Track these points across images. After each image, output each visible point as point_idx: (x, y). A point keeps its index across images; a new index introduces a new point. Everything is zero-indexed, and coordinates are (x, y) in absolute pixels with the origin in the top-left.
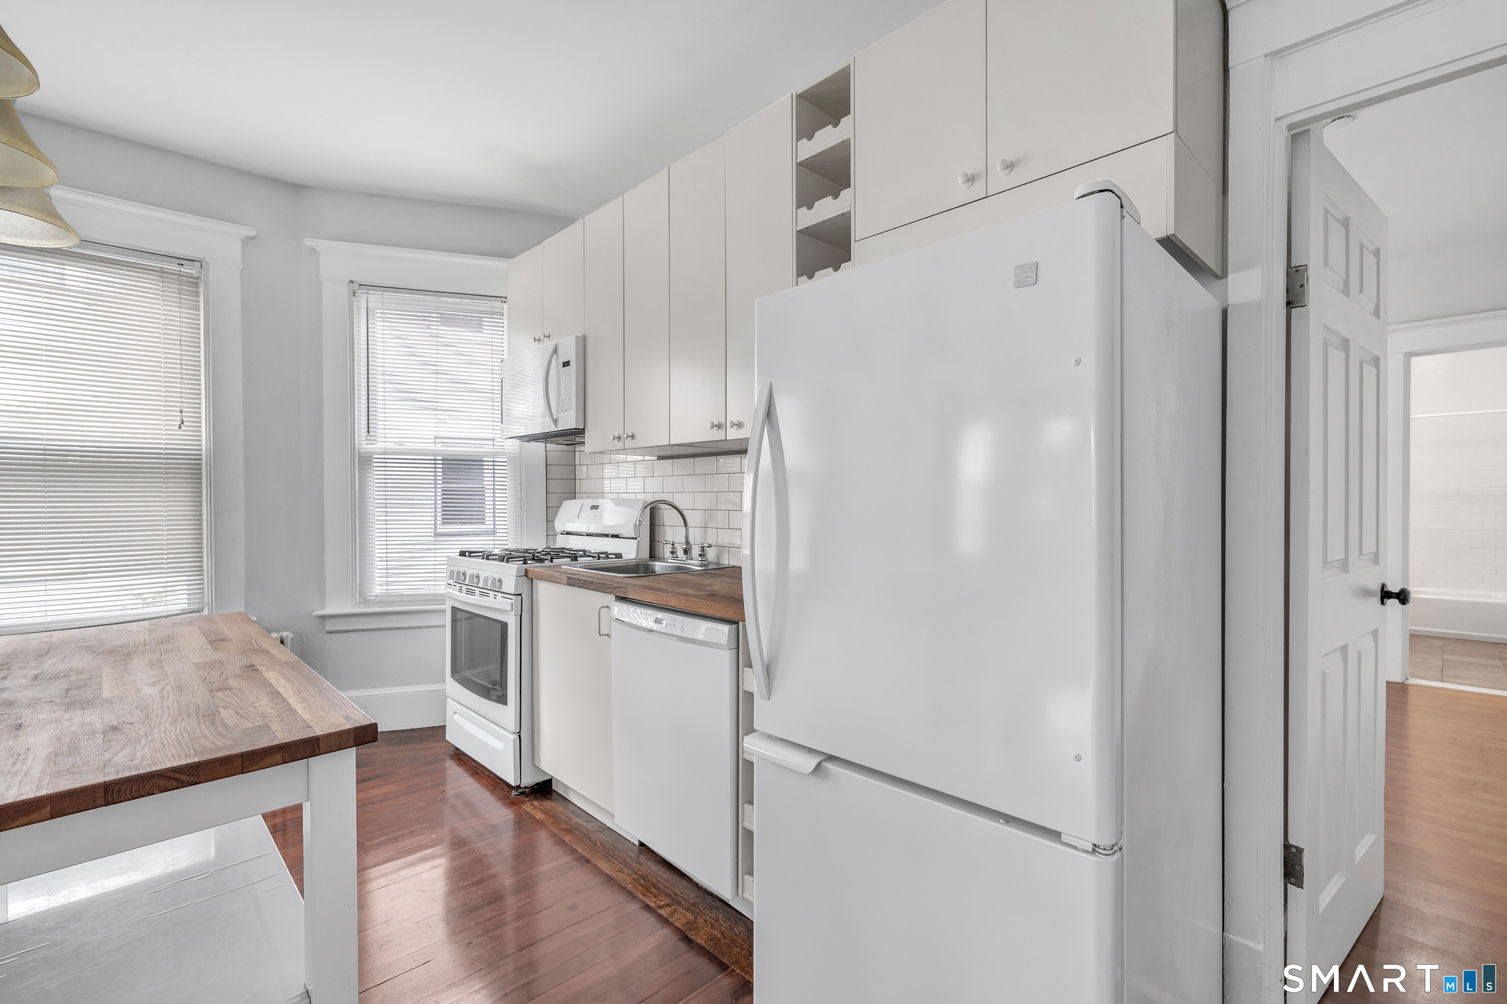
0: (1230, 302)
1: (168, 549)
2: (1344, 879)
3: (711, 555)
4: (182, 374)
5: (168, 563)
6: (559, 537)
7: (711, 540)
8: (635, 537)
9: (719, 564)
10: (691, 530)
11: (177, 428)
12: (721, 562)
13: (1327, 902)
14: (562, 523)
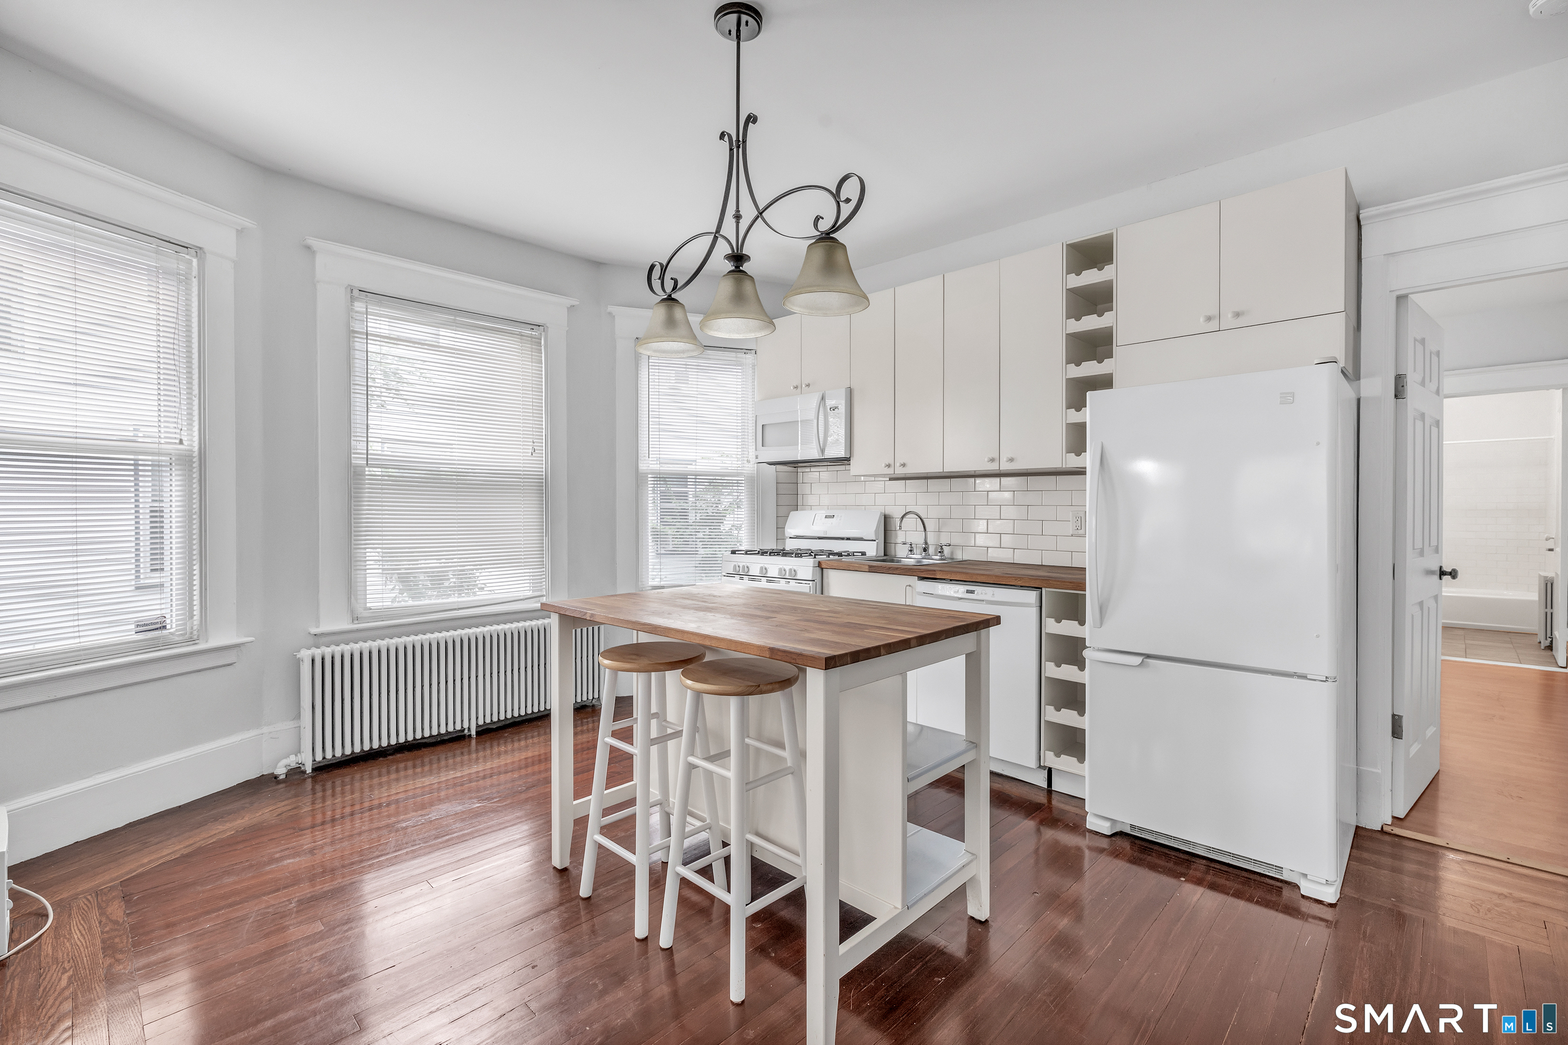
0: (1362, 395)
1: (524, 548)
2: (1420, 745)
3: (947, 550)
4: (533, 413)
5: (525, 558)
6: (788, 540)
7: (944, 542)
8: (874, 539)
9: (952, 559)
10: (929, 534)
11: (530, 454)
12: (955, 557)
13: (1413, 753)
14: (790, 531)
